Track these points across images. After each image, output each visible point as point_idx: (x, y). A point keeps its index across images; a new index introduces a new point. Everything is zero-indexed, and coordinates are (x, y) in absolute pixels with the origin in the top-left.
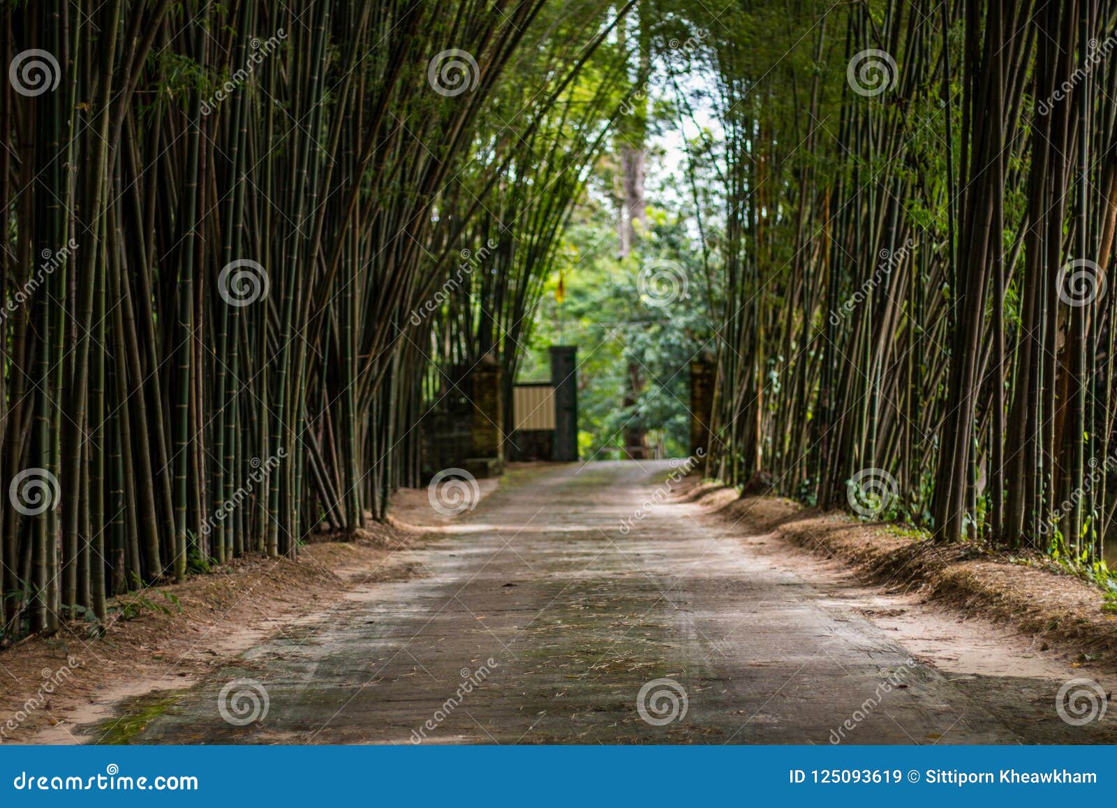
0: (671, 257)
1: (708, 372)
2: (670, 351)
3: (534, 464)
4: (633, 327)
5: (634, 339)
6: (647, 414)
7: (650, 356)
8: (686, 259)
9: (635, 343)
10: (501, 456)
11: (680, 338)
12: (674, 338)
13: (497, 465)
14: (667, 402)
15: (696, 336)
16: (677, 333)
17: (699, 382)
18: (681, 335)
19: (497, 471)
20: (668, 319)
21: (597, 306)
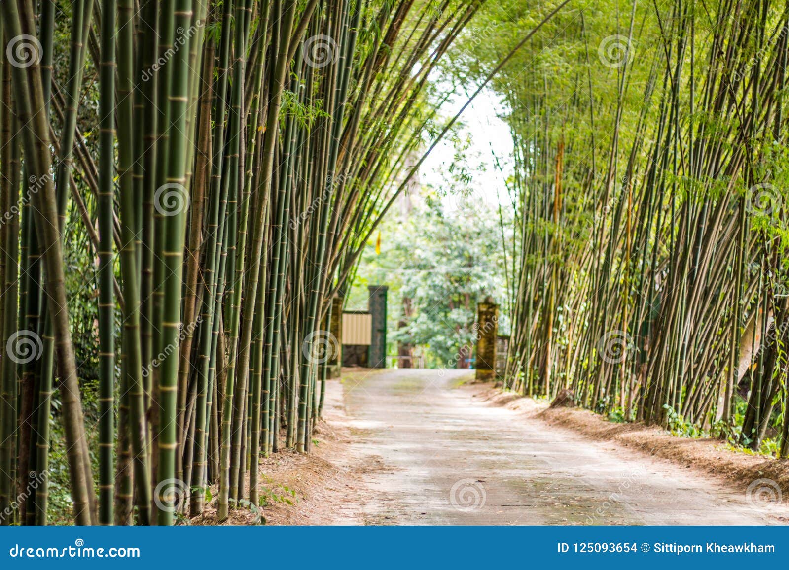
0: (436, 223)
1: (491, 310)
2: (435, 290)
3: (355, 369)
4: (409, 272)
5: (409, 280)
6: (417, 333)
7: (421, 292)
8: (448, 224)
9: (410, 283)
10: (339, 363)
11: (442, 281)
12: (439, 280)
13: (336, 370)
14: (431, 325)
15: (452, 279)
16: (440, 277)
17: (484, 317)
18: (444, 279)
19: (336, 374)
20: (433, 267)
21: (383, 256)
